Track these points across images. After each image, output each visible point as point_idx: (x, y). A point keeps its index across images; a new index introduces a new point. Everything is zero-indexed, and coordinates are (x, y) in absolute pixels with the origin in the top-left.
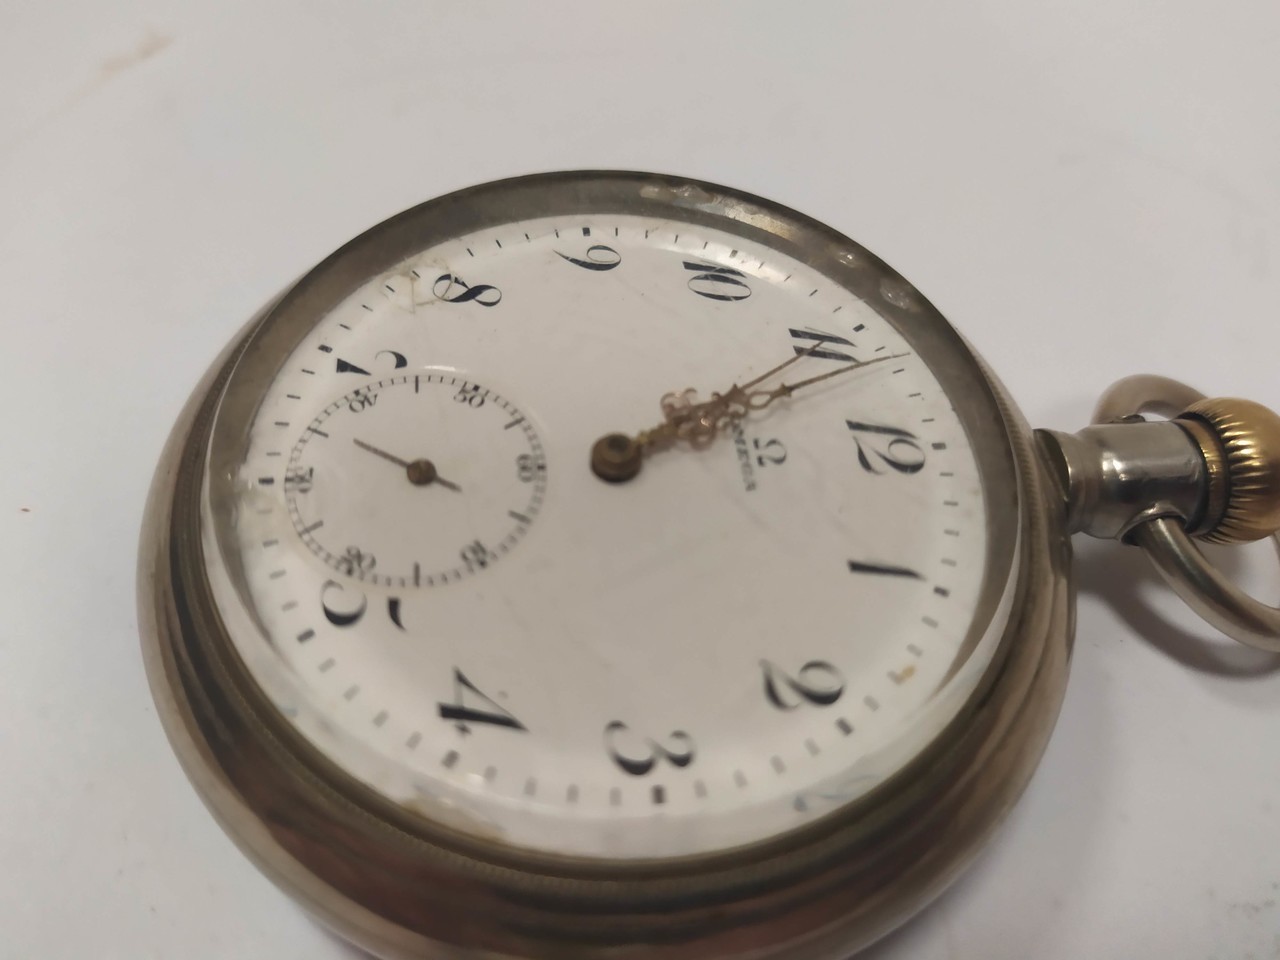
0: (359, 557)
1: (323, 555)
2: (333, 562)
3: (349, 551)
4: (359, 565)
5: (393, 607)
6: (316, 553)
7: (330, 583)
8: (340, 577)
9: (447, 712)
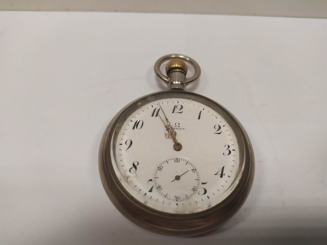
0: (193, 189)
1: (193, 195)
2: (194, 193)
3: (192, 190)
4: (195, 189)
5: (203, 183)
6: (192, 196)
7: (199, 193)
8: (197, 192)
9: (221, 176)
